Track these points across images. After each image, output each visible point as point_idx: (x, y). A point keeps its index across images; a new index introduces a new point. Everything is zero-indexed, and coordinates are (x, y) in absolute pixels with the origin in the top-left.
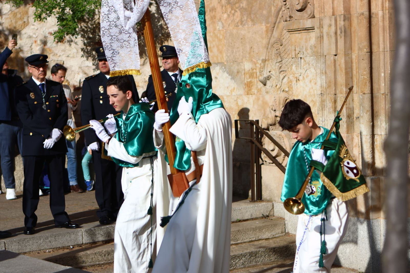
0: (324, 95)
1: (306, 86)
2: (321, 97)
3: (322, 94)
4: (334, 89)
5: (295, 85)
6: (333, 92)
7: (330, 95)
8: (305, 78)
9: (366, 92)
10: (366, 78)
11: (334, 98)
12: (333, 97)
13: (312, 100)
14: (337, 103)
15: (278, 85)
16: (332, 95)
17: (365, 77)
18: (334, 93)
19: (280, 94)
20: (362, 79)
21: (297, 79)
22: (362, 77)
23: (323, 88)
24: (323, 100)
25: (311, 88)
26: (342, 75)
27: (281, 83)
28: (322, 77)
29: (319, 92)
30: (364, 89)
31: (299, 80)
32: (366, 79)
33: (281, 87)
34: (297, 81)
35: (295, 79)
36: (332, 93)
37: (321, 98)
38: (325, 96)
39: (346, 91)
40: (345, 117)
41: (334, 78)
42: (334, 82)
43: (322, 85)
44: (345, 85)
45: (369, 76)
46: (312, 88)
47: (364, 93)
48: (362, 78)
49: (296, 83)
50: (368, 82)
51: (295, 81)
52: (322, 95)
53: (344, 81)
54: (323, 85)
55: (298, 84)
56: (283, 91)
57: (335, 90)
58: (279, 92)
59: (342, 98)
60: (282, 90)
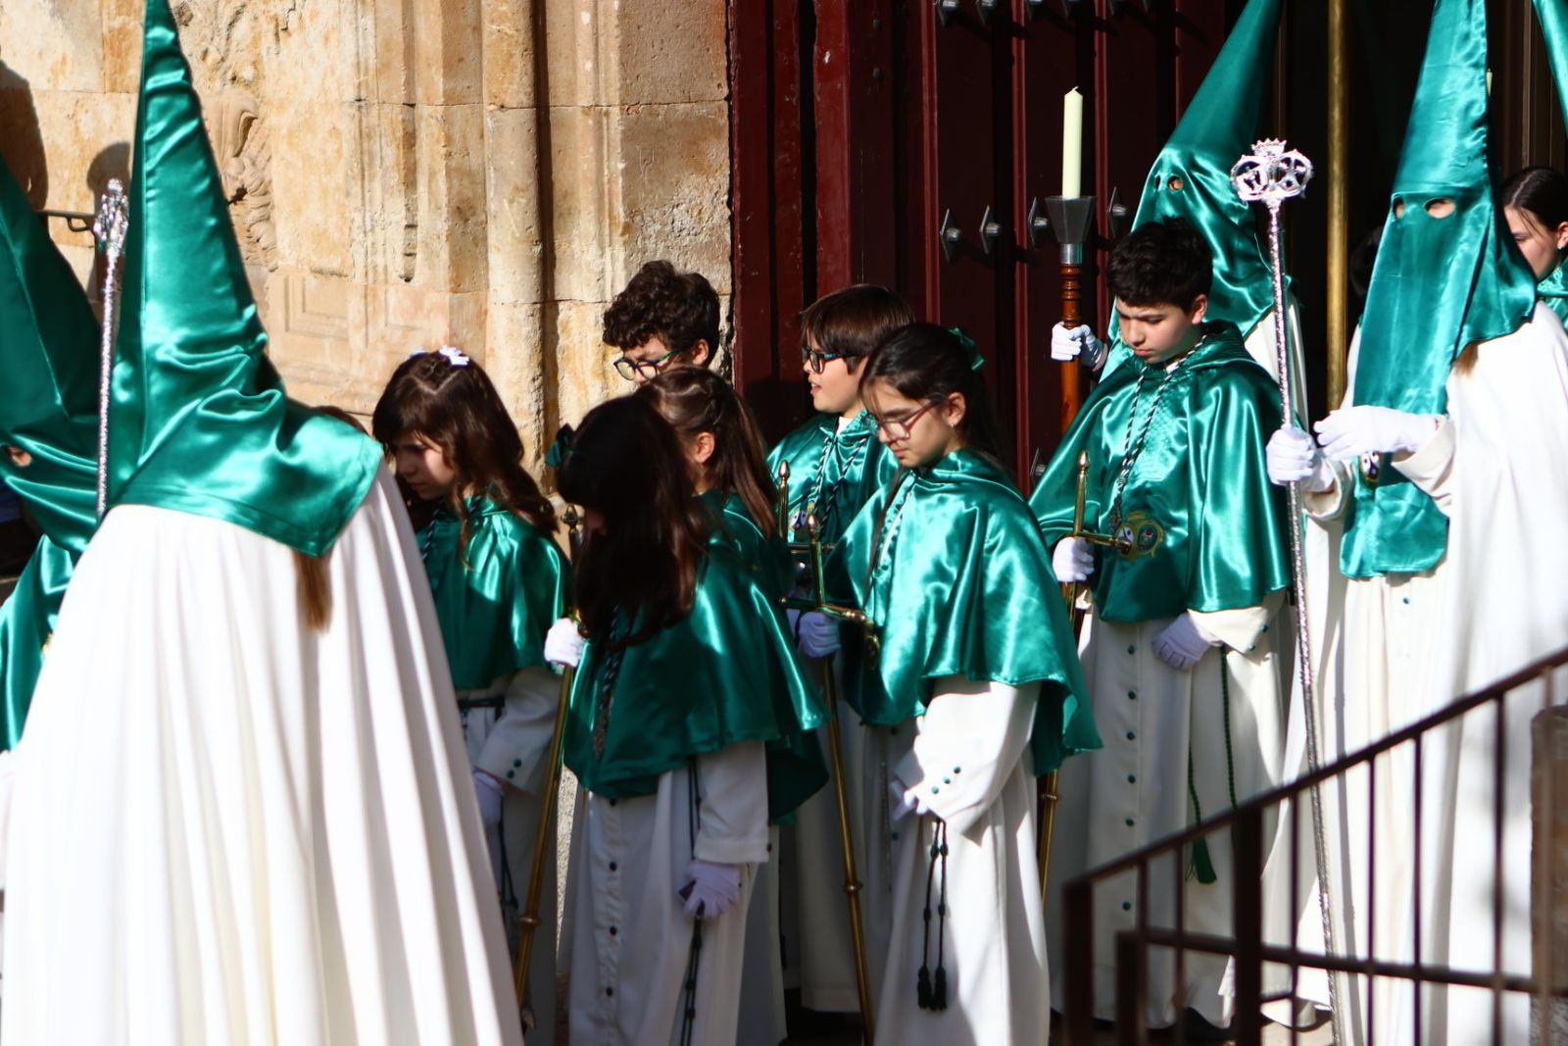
0: (369, 106)
1: (311, 57)
2: (357, 114)
3: (363, 103)
4: (402, 80)
5: (273, 52)
6: (399, 96)
7: (387, 108)
8: (307, 21)
9: (509, 101)
10: (510, 32)
11: (403, 121)
12: (400, 118)
13: (334, 128)
14: (417, 147)
15: (212, 49)
16: (398, 109)
17: (507, 28)
18: (403, 100)
19: (220, 93)
20: (494, 37)
21: (277, 26)
22: (494, 27)
23: (366, 74)
24: (365, 130)
25: (329, 70)
26: (432, 17)
27: (223, 42)
28: (362, 22)
29: (350, 94)
30: (503, 84)
31: (286, 29)
32: (512, 36)
33: (223, 60)
34: (281, 34)
35: (272, 27)
36: (395, 97)
37: (357, 119)
38: (374, 111)
39: (444, 92)
40: (445, 215)
41: (405, 28)
42: (402, 47)
43: (362, 60)
44: (441, 64)
45: (523, 21)
46: (333, 73)
47: (502, 107)
48: (492, 33)
49: (274, 46)
50: (518, 52)
51: (271, 37)
52: (360, 107)
53: (439, 46)
54: (366, 61)
55: (284, 51)
56: (234, 79)
57: (410, 83)
58: (218, 84)
59: (433, 121)
60: (229, 75)
